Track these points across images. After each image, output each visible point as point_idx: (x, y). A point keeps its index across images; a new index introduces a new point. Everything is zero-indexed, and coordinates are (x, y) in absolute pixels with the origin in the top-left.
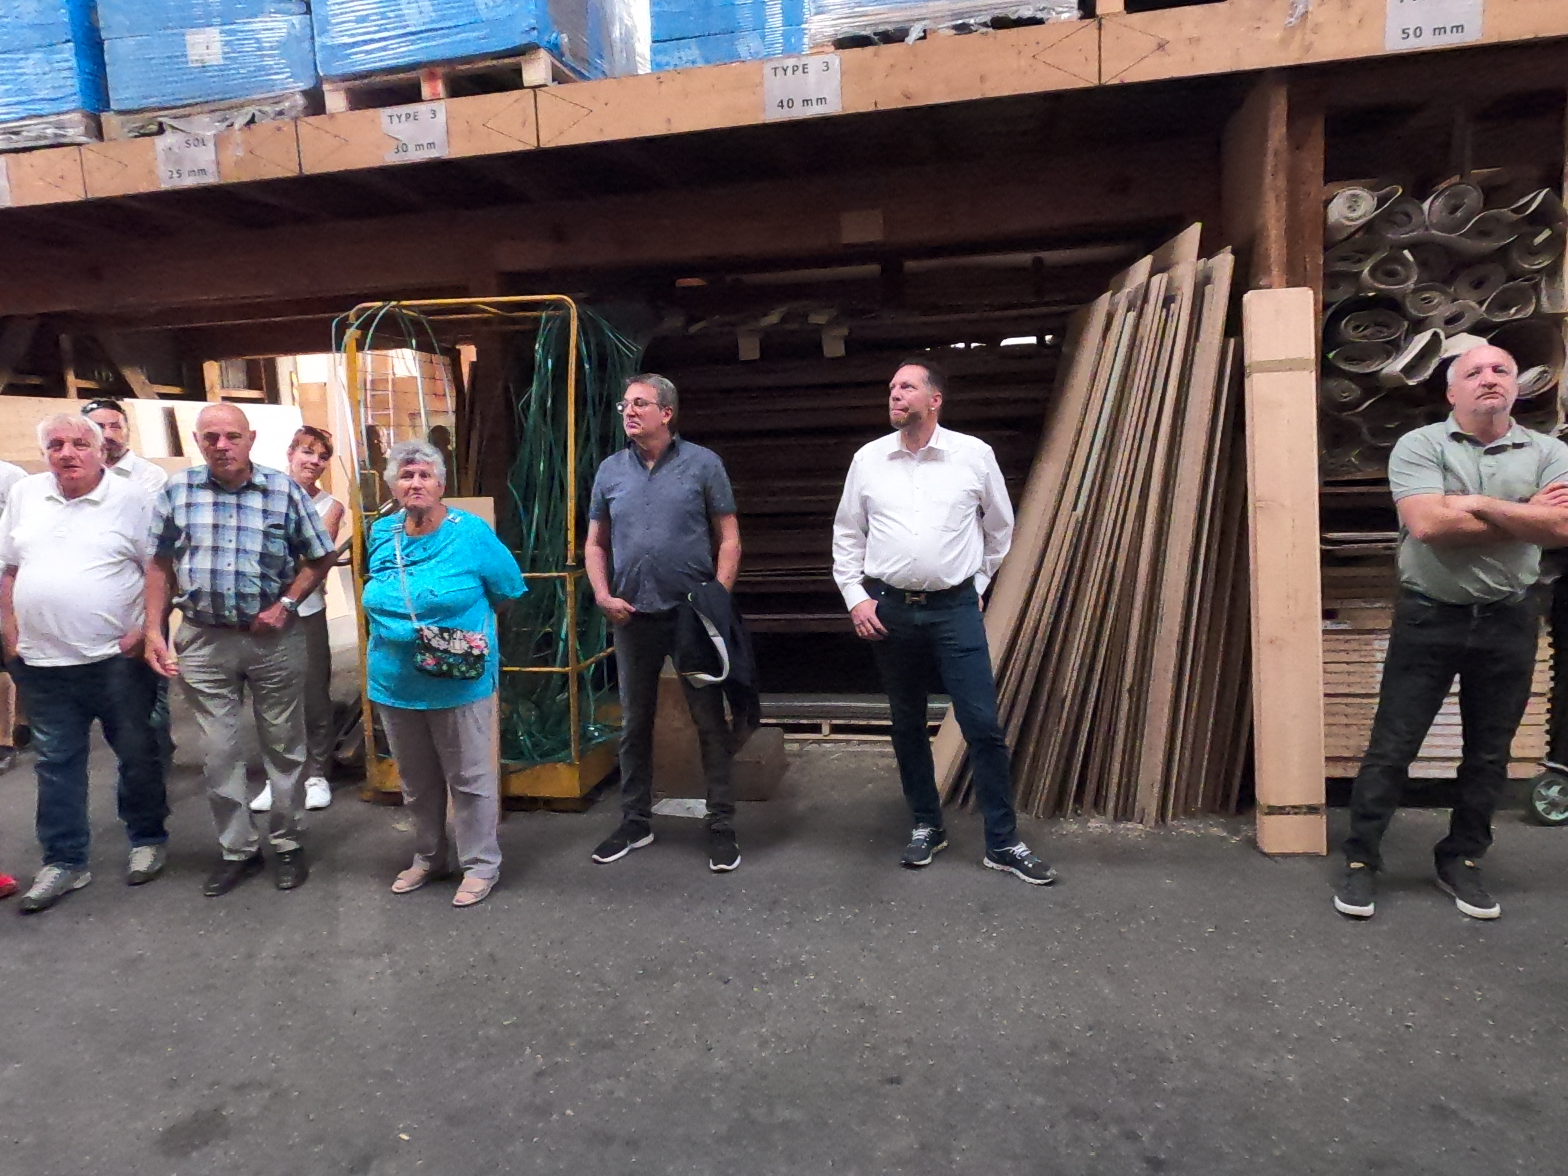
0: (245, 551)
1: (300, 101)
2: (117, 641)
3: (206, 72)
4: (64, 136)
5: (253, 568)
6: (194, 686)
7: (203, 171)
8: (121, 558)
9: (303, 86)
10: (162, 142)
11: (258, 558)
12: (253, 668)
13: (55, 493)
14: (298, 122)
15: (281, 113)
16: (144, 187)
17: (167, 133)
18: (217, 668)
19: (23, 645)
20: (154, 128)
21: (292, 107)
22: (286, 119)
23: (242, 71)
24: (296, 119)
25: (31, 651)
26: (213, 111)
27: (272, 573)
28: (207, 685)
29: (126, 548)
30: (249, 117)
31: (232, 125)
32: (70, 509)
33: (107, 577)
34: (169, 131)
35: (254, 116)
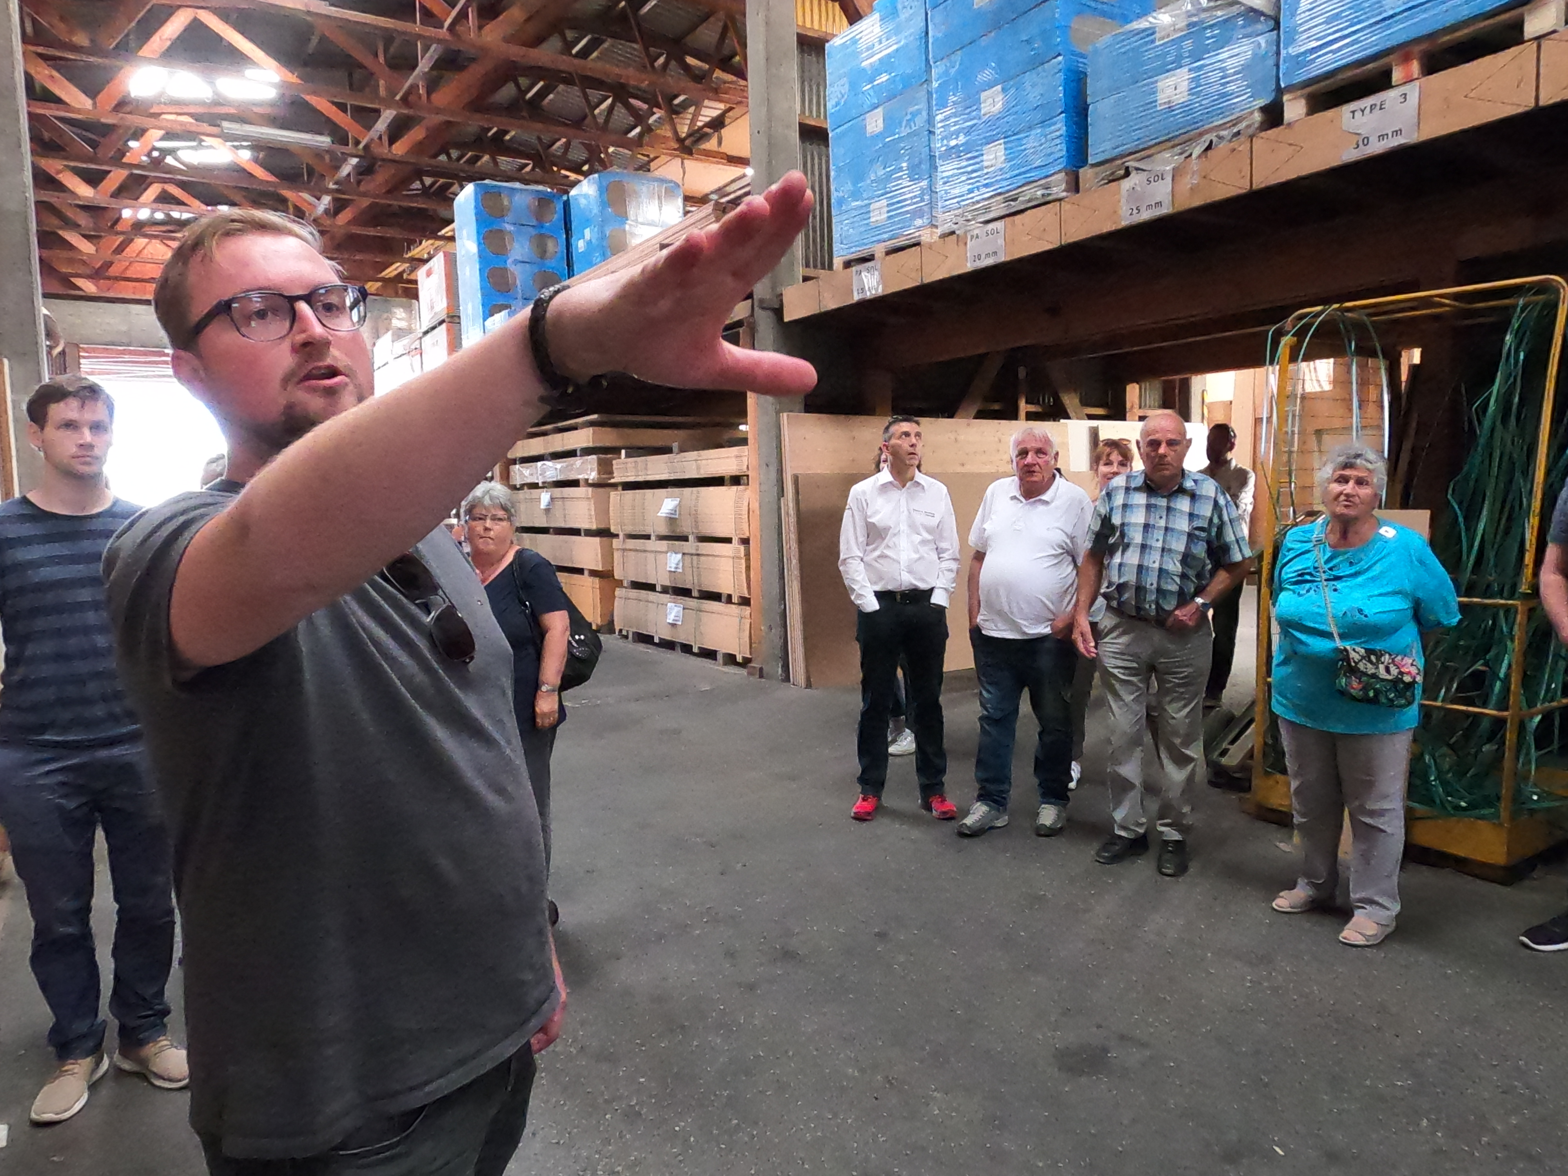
0: (1170, 550)
1: (1257, 117)
2: (1050, 623)
3: (1173, 111)
4: (1049, 195)
5: (1174, 566)
6: (1111, 670)
7: (1159, 204)
8: (1061, 551)
9: (1261, 102)
10: (1126, 184)
11: (1180, 558)
12: (1162, 660)
13: (1017, 494)
14: (1254, 139)
15: (1238, 133)
16: (1108, 227)
17: (1132, 175)
18: (1132, 656)
19: (982, 617)
20: (1122, 172)
21: (1248, 126)
22: (1242, 138)
23: (1204, 102)
24: (1251, 137)
25: (987, 623)
26: (1173, 147)
27: (1191, 573)
28: (1122, 671)
29: (1066, 543)
30: (1207, 144)
31: (1190, 155)
32: (1027, 507)
33: (1048, 567)
34: (1133, 174)
35: (1211, 142)
